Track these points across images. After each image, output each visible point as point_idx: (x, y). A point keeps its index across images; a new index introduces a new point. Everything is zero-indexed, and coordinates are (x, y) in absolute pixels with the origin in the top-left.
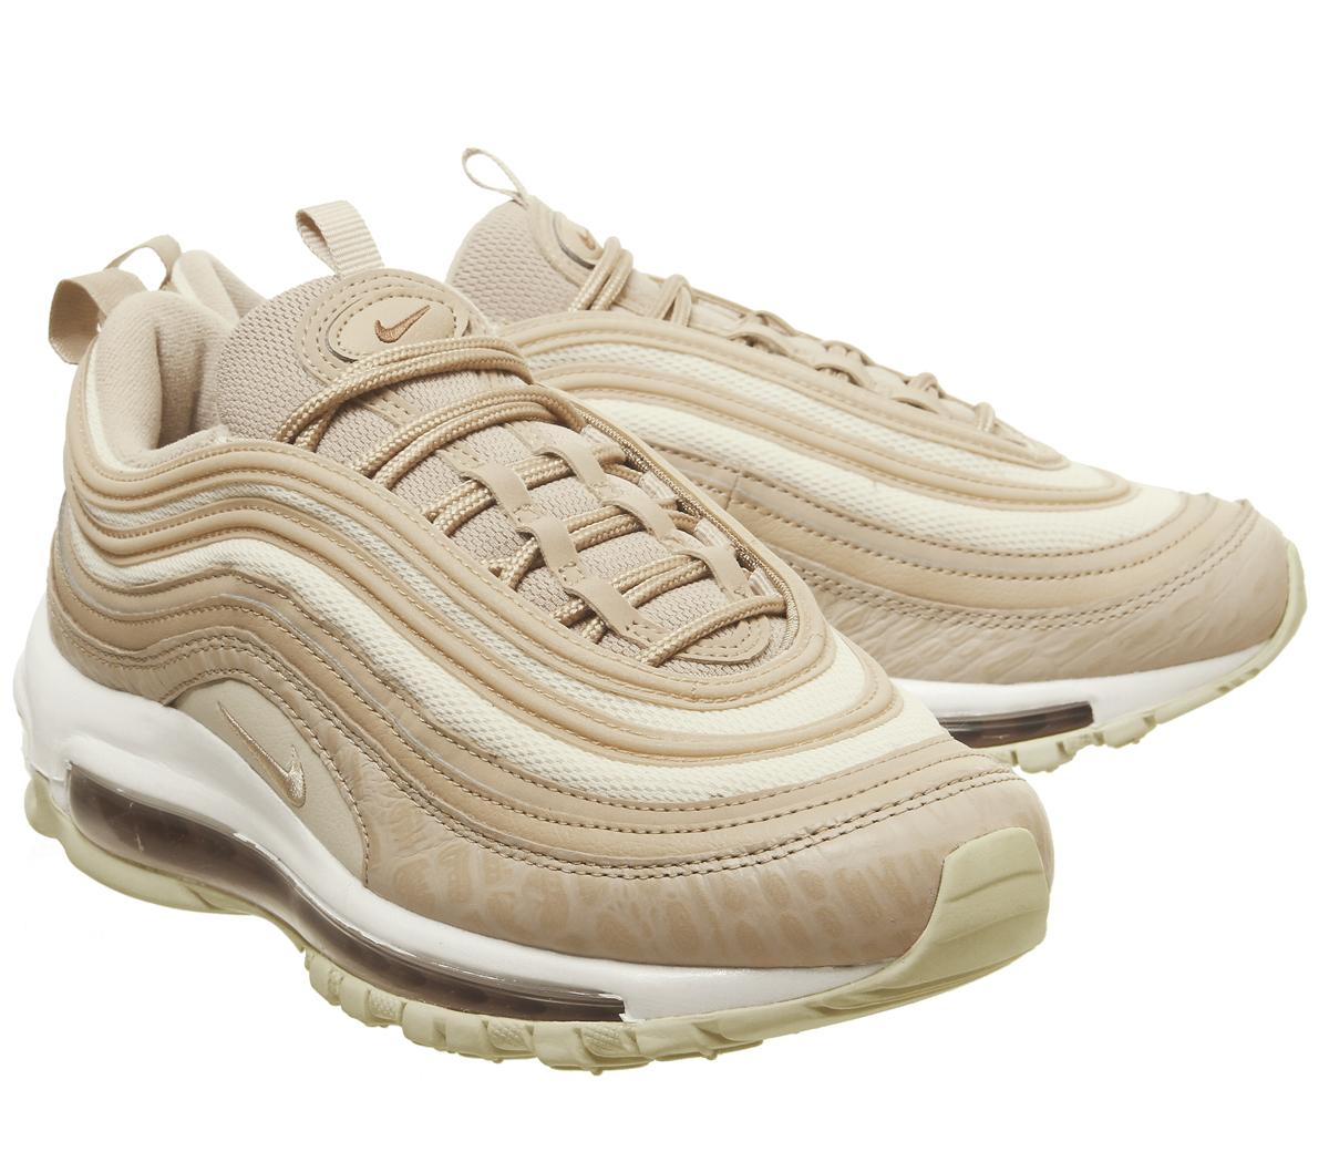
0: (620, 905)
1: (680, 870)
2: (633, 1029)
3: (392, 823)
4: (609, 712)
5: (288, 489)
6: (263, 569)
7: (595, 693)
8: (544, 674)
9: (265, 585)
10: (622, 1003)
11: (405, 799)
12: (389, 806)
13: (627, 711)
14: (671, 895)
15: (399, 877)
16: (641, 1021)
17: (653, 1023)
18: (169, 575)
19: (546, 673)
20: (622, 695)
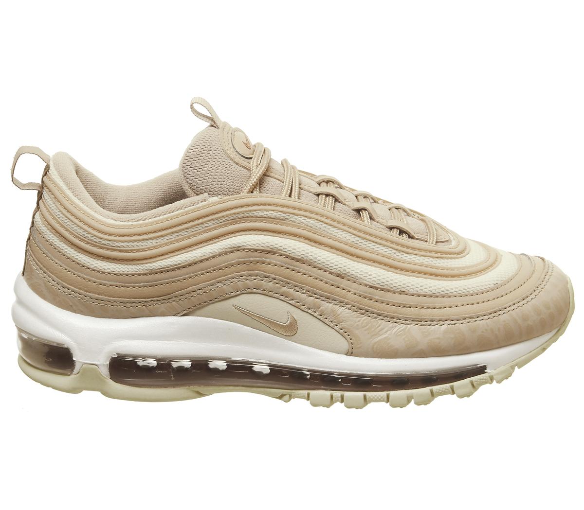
0: (486, 330)
1: (503, 312)
2: (492, 374)
3: (363, 327)
4: (438, 265)
5: (267, 210)
6: (262, 245)
7: (431, 259)
8: (408, 257)
9: (262, 251)
10: (486, 366)
11: (364, 318)
12: (359, 322)
13: (444, 263)
14: (504, 321)
15: (375, 346)
16: (493, 371)
17: (498, 370)
18: (192, 259)
19: (409, 256)
20: (440, 258)
